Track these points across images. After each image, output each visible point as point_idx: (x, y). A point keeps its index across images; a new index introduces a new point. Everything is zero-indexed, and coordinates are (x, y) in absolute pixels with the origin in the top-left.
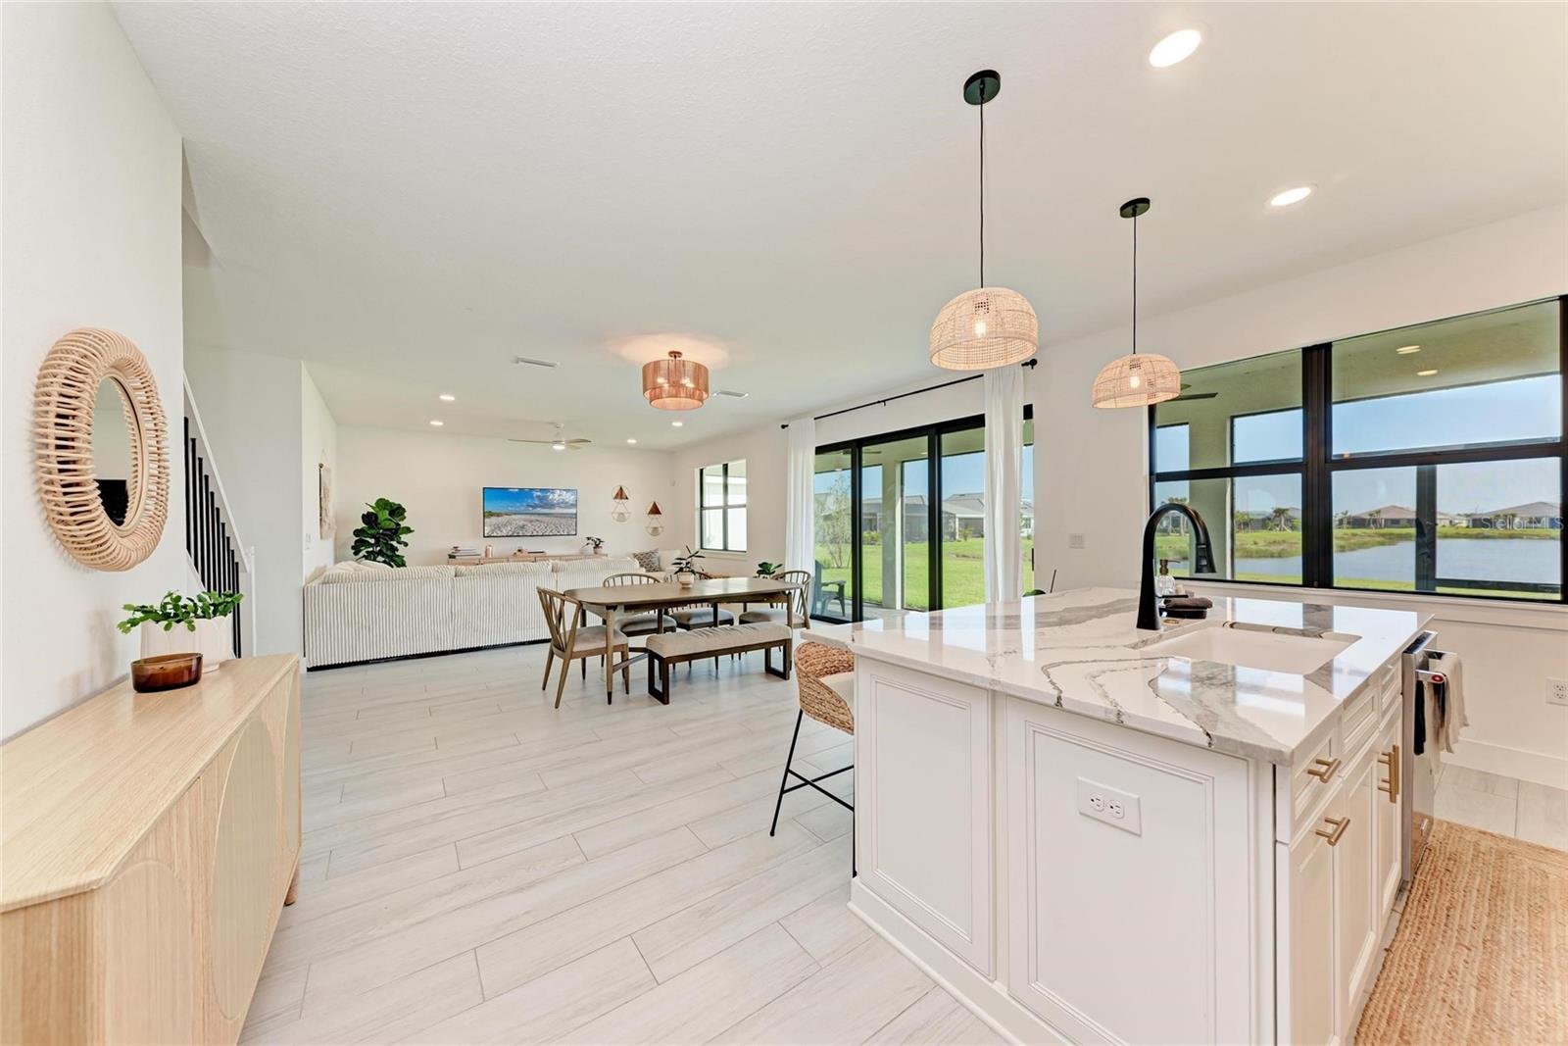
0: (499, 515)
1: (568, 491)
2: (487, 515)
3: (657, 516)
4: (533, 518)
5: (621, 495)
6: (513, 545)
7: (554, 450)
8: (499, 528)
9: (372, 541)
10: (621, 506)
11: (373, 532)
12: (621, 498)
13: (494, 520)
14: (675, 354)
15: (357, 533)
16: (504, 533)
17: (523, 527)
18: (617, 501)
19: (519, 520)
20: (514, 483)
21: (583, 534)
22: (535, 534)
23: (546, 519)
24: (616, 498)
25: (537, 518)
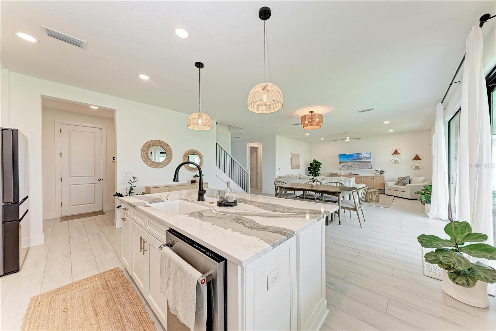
0: (343, 162)
1: (367, 153)
2: (340, 162)
3: (419, 161)
4: (354, 163)
5: (396, 152)
6: (349, 172)
7: (346, 141)
8: (344, 167)
9: (312, 170)
10: (396, 157)
11: (312, 168)
12: (396, 154)
13: (342, 164)
14: (311, 112)
15: (309, 168)
16: (345, 168)
17: (351, 166)
18: (394, 155)
19: (350, 164)
20: (348, 153)
21: (374, 168)
22: (355, 168)
23: (358, 163)
24: (393, 154)
25: (356, 163)
